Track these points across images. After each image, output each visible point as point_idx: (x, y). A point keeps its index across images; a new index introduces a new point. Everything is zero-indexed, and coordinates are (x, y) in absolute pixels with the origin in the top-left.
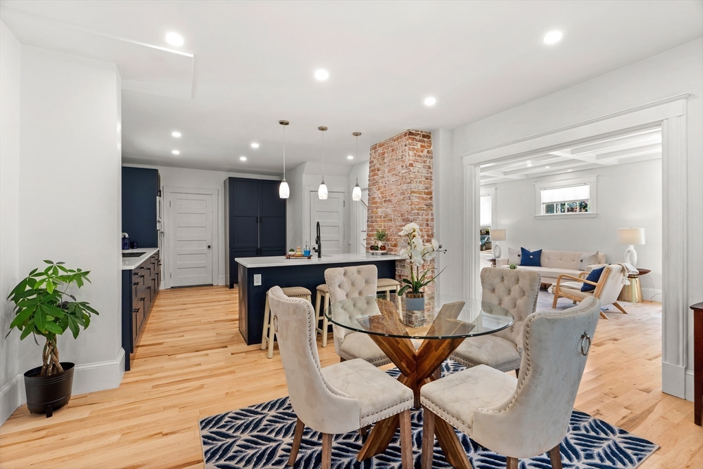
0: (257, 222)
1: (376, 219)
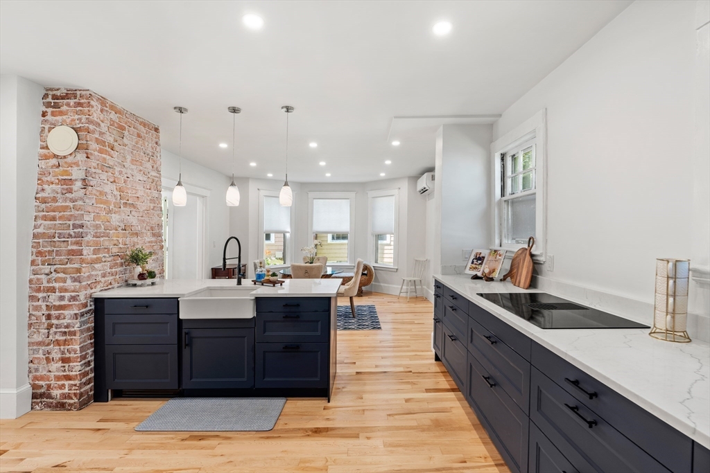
1: (108, 231)
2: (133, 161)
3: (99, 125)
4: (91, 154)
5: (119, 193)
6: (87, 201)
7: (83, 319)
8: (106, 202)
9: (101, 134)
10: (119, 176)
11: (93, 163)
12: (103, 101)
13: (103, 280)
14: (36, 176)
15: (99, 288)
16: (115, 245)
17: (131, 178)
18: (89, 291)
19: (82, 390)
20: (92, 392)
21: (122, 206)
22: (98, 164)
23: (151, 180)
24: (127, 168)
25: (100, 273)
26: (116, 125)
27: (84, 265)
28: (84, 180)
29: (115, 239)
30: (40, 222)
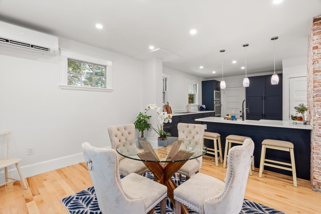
0: (263, 99)
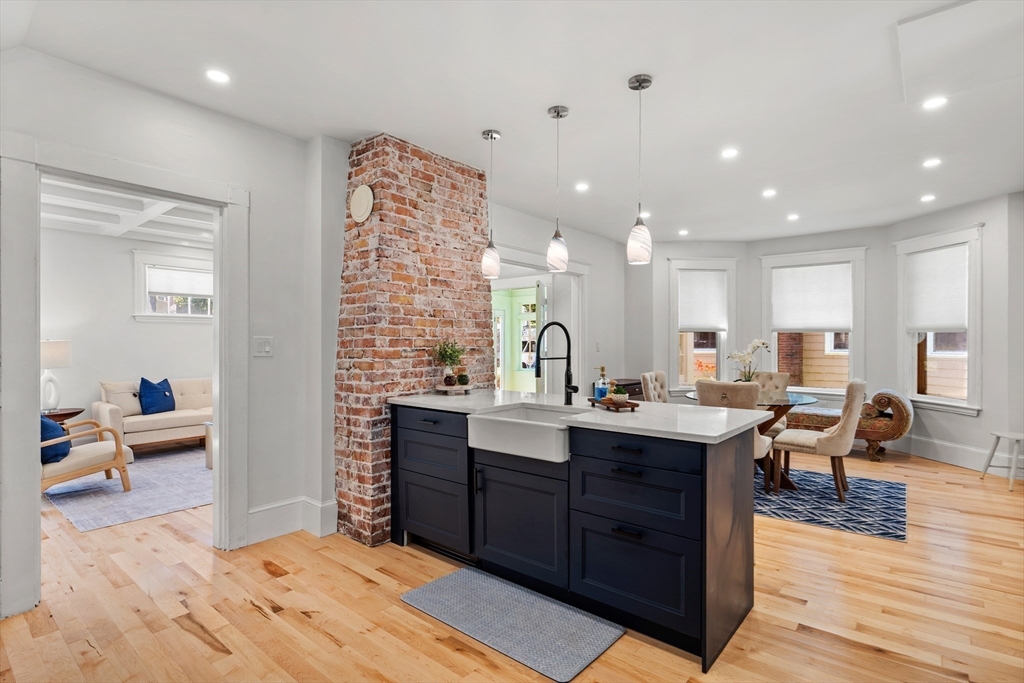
1: (409, 317)
2: (444, 223)
3: (397, 176)
4: (386, 215)
5: (424, 266)
6: (381, 276)
7: (375, 430)
8: (407, 278)
9: (400, 188)
10: (425, 244)
11: (389, 226)
12: (401, 146)
13: (403, 381)
14: (343, 251)
15: (397, 391)
16: (419, 336)
17: (442, 246)
18: (384, 394)
19: (375, 522)
20: (389, 528)
21: (429, 284)
22: (395, 229)
23: (472, 248)
24: (436, 233)
25: (398, 372)
26: (420, 175)
27: (377, 360)
28: (377, 249)
29: (419, 327)
30: (345, 305)
